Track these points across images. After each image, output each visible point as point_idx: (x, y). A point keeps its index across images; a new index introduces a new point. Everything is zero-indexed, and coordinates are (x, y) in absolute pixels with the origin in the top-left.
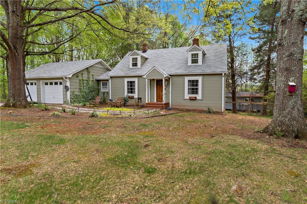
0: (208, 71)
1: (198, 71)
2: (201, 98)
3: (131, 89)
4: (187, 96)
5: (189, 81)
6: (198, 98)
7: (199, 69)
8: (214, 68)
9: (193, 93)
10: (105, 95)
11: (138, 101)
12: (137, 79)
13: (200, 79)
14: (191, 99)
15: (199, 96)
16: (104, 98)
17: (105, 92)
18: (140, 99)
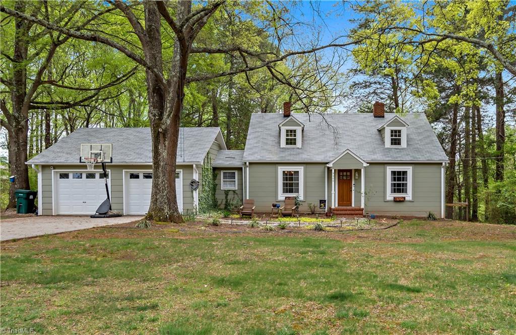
0: (422, 159)
1: (408, 159)
2: (411, 199)
3: (291, 185)
4: (390, 196)
5: (393, 173)
6: (407, 199)
7: (407, 155)
8: (428, 155)
9: (399, 191)
10: (229, 197)
11: (321, 206)
12: (303, 167)
13: (409, 170)
14: (396, 200)
15: (409, 196)
16: (227, 202)
17: (230, 190)
18: (323, 203)
